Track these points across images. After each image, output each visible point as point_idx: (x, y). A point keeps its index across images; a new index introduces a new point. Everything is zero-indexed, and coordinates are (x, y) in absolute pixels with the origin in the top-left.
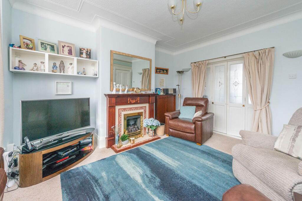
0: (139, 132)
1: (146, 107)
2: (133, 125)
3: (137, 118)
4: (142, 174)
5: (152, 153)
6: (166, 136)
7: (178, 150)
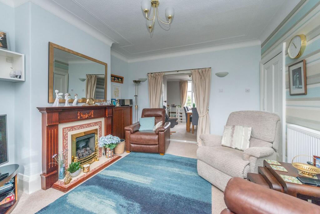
0: (93, 155)
1: (101, 122)
2: (83, 147)
3: (89, 139)
4: (114, 206)
5: (118, 177)
6: (126, 154)
7: (145, 165)
